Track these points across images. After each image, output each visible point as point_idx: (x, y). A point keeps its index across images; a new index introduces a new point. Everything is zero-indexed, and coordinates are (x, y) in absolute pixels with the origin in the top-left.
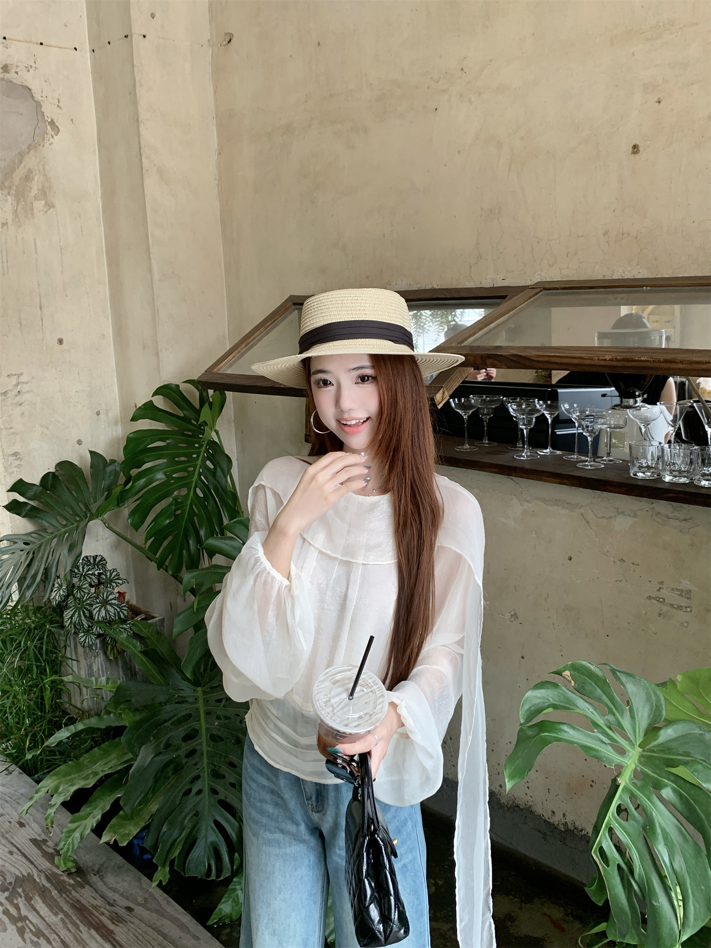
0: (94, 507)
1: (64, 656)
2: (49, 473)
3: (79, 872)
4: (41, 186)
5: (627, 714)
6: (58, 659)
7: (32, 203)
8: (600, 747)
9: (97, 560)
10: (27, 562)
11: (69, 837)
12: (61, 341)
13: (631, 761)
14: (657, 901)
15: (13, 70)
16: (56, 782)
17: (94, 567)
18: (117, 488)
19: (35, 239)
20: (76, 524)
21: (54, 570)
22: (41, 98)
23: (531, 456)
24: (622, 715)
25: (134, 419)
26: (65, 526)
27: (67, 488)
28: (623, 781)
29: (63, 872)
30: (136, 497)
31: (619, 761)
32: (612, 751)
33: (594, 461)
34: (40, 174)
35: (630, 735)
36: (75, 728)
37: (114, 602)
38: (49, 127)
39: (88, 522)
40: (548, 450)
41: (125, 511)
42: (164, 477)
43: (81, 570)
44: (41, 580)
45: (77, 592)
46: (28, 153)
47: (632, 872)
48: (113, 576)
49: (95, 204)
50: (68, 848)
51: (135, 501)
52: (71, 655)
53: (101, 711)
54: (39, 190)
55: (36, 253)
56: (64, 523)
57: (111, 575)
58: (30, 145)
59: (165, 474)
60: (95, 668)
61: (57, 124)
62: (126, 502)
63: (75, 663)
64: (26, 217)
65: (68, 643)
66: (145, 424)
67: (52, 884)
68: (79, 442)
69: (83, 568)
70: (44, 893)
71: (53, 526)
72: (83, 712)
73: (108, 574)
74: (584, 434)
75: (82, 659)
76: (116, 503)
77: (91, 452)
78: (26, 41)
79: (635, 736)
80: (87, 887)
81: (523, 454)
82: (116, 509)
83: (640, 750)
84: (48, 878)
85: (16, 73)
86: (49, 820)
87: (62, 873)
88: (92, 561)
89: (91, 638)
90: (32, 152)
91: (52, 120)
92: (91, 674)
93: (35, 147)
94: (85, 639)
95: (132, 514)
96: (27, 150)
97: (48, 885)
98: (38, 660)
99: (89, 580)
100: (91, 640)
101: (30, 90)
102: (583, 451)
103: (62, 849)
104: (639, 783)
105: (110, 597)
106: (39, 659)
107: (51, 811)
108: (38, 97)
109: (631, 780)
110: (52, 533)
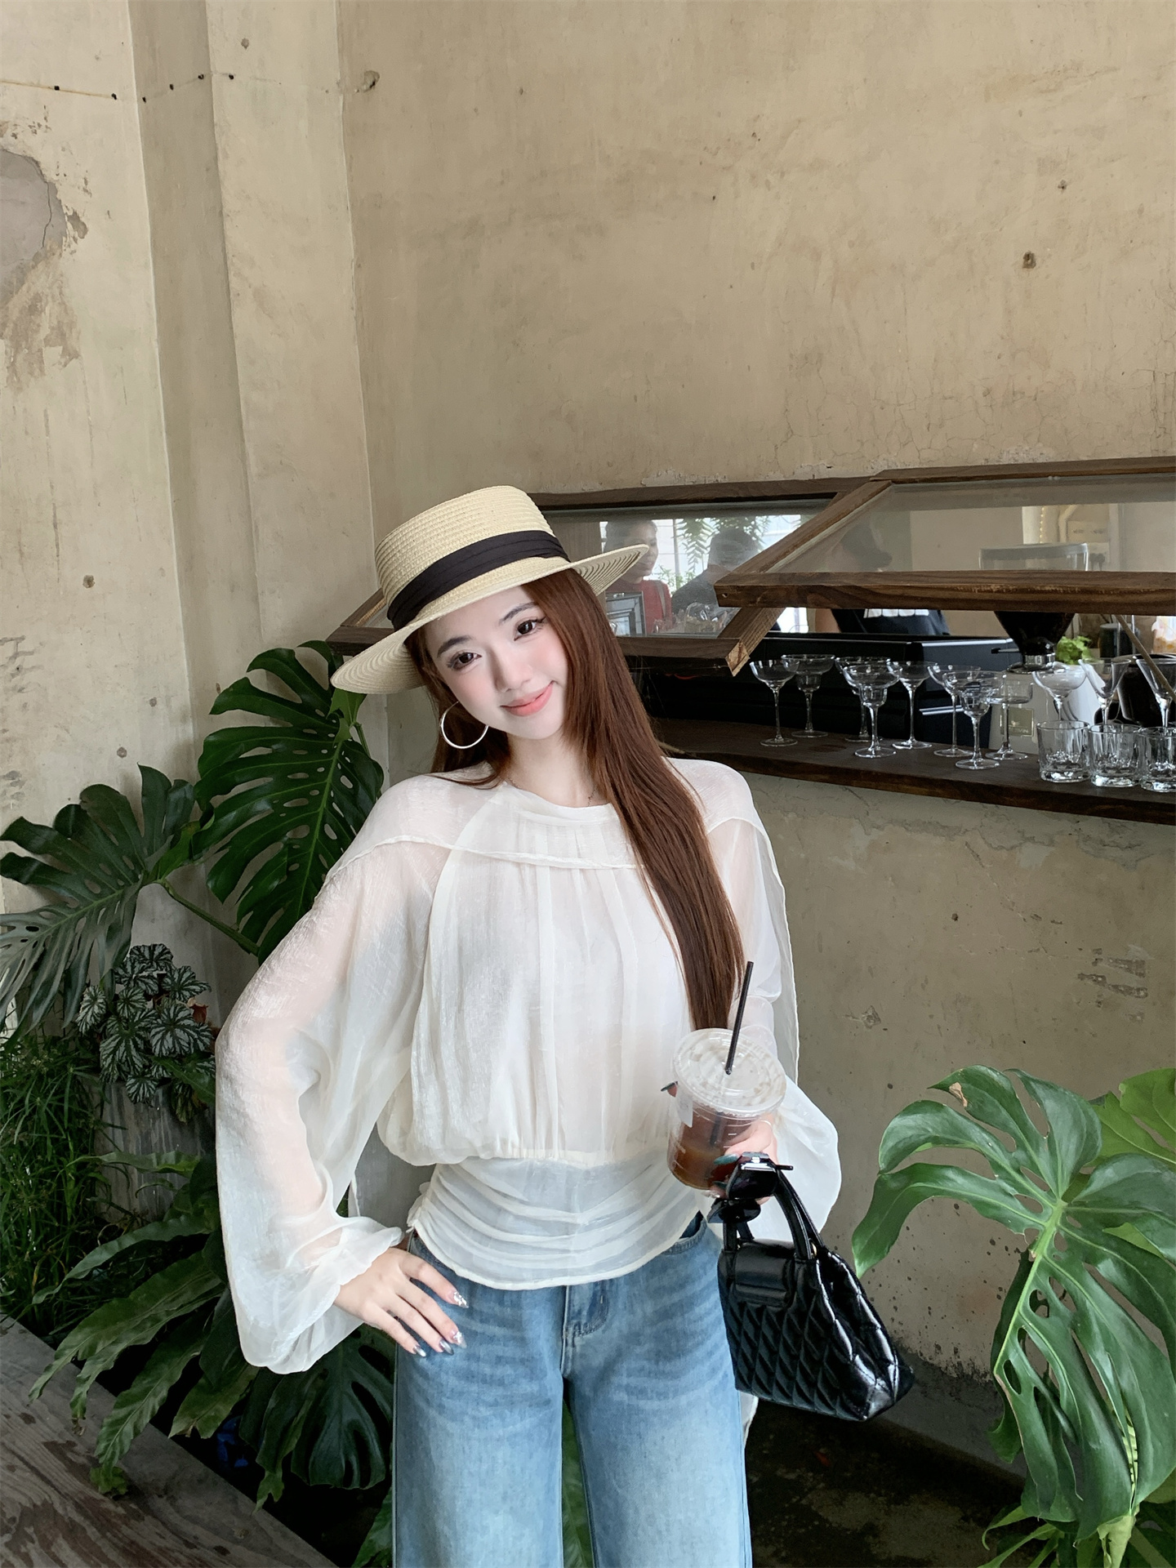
0: (151, 862)
1: (99, 1122)
2: (69, 807)
3: (133, 1493)
4: (55, 323)
5: (1044, 1148)
6: (88, 1127)
7: (40, 350)
8: (1002, 1202)
9: (156, 953)
10: (35, 960)
11: (114, 1433)
12: (89, 582)
13: (1050, 1223)
14: (1097, 1441)
15: (9, 132)
16: (89, 1339)
17: (152, 965)
18: (189, 829)
19: (45, 411)
20: (120, 892)
21: (82, 971)
22: (55, 178)
23: (882, 751)
24: (1037, 1150)
25: (216, 710)
26: (99, 896)
27: (102, 831)
28: (1038, 1256)
29: (105, 1495)
30: (220, 845)
31: (1032, 1223)
32: (1021, 1207)
33: (984, 757)
34: (54, 301)
35: (1048, 1179)
36: (120, 1244)
37: (187, 1022)
38: (69, 225)
39: (141, 887)
40: (910, 741)
41: (202, 868)
42: (268, 807)
43: (129, 970)
44: (59, 991)
45: (123, 1008)
46: (33, 267)
47: (1056, 1398)
48: (184, 979)
49: (146, 353)
50: (114, 1453)
51: (219, 851)
52: (113, 1119)
53: (164, 1213)
54: (52, 329)
55: (48, 433)
56: (98, 891)
57: (181, 977)
58: (37, 254)
59: (270, 802)
60: (154, 1138)
61: (83, 219)
62: (204, 851)
63: (118, 1132)
64: (31, 373)
65: (107, 1095)
66: (235, 719)
67: (87, 1517)
68: (122, 752)
69: (133, 967)
70: (72, 1532)
71: (79, 896)
72: (134, 1217)
73: (176, 976)
74: (966, 712)
75: (131, 1125)
76: (187, 854)
77: (143, 769)
78: (32, 85)
79: (1057, 1182)
80: (147, 1518)
81: (870, 749)
82: (187, 865)
83: (1065, 1204)
84: (78, 1507)
85: (15, 136)
86: (78, 1407)
87: (103, 1497)
88: (147, 954)
89: (148, 1087)
90: (41, 266)
91: (75, 213)
92: (147, 1150)
93: (46, 257)
94: (138, 1089)
95: (214, 872)
96: (32, 263)
97: (78, 1518)
98: (54, 1129)
99: (144, 987)
100: (148, 1090)
101: (37, 163)
102: (965, 741)
103: (101, 1455)
104: (1063, 1256)
105: (181, 1015)
106: (57, 1127)
107: (82, 1391)
108: (50, 175)
109: (1050, 1251)
110: (77, 909)
